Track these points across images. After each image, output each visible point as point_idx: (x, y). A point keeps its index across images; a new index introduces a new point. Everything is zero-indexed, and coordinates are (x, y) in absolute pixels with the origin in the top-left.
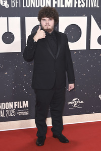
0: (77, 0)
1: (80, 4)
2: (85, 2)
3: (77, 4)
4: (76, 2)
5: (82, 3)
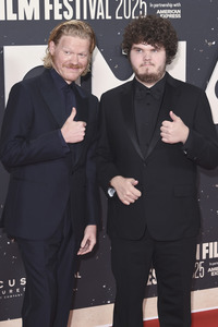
0: (52, 2)
1: (61, 12)
2: (73, 4)
3: (52, 12)
4: (48, 7)
5: (64, 9)
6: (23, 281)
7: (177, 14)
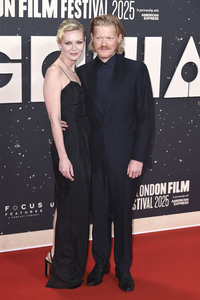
6: (40, 205)
7: (156, 17)
